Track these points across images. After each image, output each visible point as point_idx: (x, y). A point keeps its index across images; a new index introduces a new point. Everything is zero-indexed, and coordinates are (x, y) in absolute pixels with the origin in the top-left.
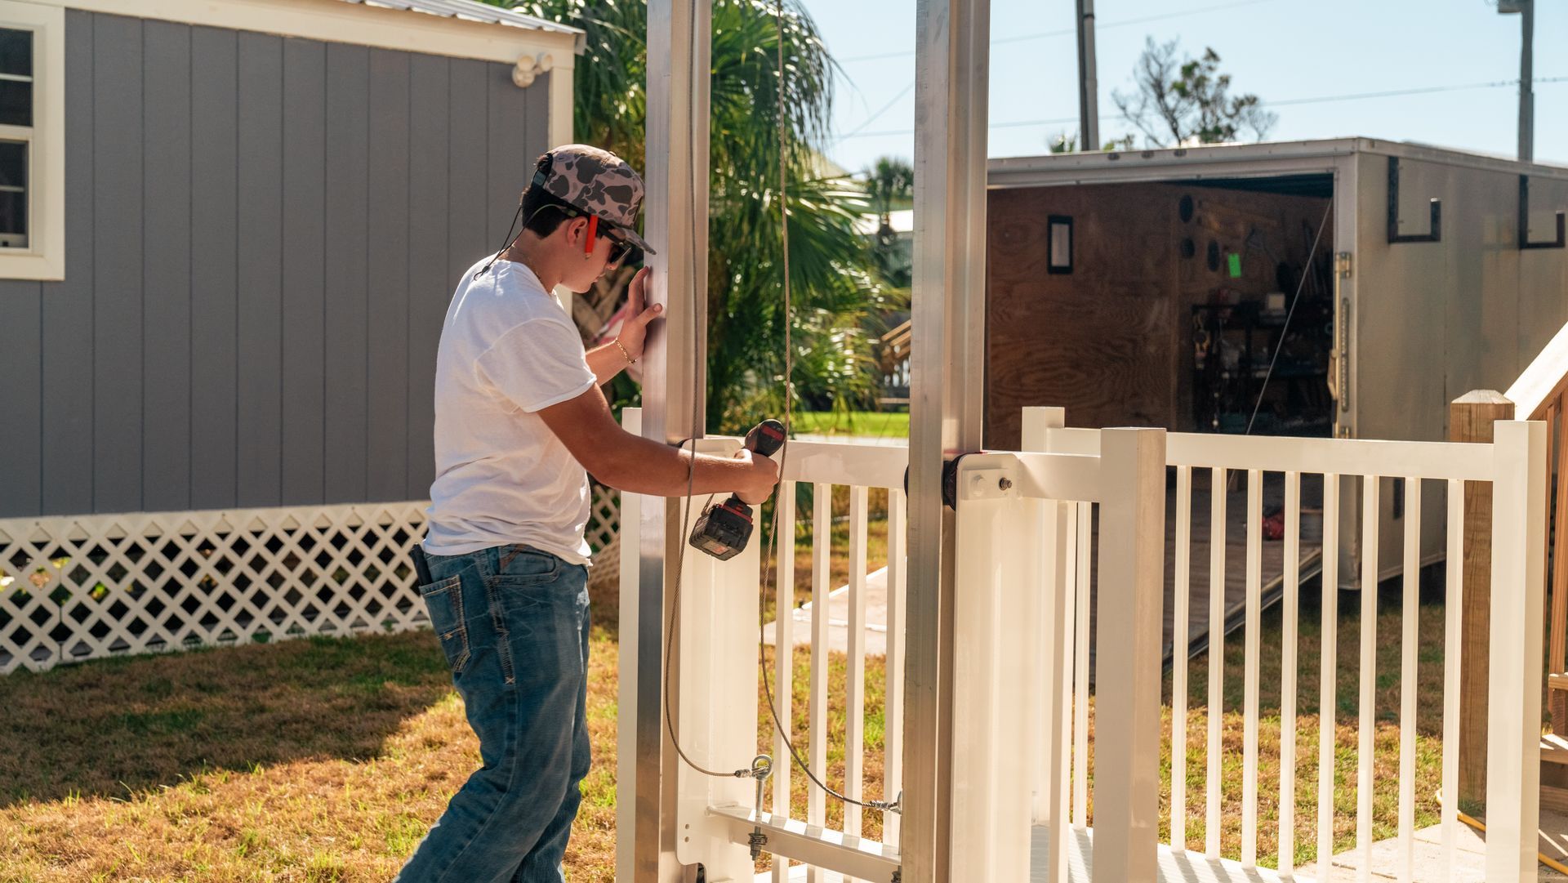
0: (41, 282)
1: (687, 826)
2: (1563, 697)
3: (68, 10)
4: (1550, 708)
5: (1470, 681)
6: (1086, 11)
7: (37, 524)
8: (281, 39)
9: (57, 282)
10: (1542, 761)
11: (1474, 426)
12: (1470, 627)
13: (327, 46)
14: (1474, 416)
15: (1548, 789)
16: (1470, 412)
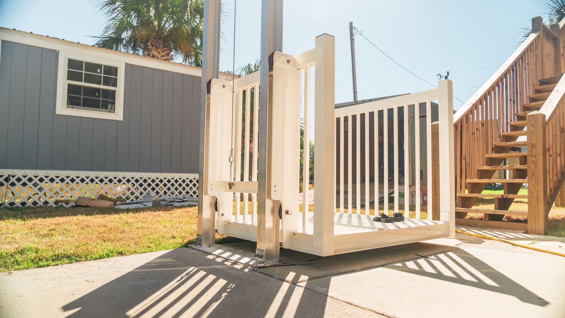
0: (118, 121)
1: (211, 185)
2: (460, 198)
3: (126, 63)
4: (457, 202)
5: (437, 192)
6: (355, 91)
7: (115, 173)
8: (173, 73)
9: (121, 121)
10: (456, 212)
11: (435, 129)
12: (436, 179)
13: (183, 75)
14: (435, 127)
15: (457, 219)
16: (434, 126)
